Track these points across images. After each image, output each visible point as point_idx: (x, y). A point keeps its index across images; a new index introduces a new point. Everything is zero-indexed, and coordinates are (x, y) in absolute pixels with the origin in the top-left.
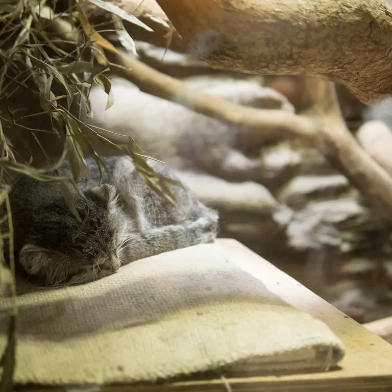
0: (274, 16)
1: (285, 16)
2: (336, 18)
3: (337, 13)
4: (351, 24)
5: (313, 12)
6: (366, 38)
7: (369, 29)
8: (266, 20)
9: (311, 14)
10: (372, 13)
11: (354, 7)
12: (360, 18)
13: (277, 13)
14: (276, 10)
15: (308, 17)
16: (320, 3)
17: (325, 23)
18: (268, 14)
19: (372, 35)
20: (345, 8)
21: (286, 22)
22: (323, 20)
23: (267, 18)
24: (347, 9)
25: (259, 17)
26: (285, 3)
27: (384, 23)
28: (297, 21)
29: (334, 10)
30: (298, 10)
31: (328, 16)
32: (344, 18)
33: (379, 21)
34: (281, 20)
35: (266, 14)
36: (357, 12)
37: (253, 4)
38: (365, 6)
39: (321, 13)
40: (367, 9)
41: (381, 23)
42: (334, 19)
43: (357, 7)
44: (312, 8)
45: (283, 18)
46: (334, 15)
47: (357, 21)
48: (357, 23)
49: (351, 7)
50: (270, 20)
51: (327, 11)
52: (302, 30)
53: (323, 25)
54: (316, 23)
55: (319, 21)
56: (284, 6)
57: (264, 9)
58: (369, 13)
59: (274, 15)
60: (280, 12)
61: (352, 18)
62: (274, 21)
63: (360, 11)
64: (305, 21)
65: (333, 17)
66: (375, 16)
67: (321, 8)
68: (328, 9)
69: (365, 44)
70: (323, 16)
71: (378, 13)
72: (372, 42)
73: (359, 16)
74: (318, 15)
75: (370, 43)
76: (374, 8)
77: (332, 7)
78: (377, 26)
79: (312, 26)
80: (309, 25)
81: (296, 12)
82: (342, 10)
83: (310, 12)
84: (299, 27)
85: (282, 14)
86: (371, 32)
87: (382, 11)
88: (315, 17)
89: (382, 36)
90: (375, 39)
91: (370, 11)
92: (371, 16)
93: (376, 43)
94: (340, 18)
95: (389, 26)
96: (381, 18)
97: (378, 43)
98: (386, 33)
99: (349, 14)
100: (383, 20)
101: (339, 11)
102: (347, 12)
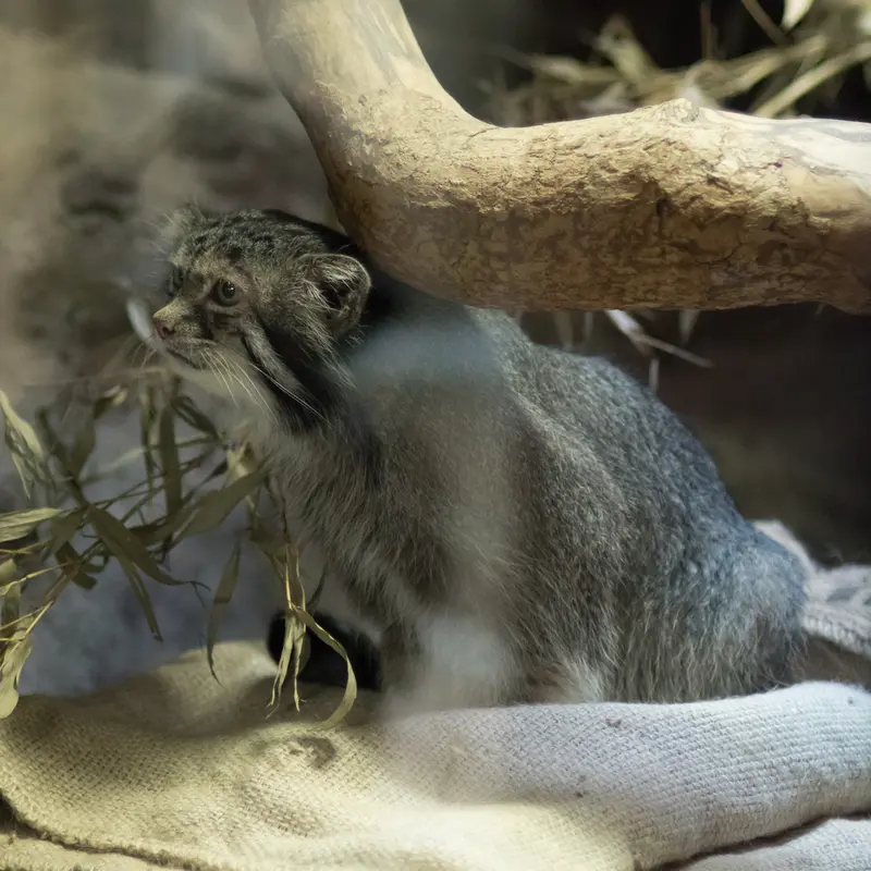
0: (447, 195)
1: (468, 194)
2: (575, 196)
3: (581, 185)
4: (608, 209)
5: (528, 184)
6: (654, 239)
7: (656, 218)
8: (431, 203)
9: (525, 189)
10: (662, 184)
11: (624, 170)
12: (633, 195)
13: (454, 188)
14: (455, 181)
15: (515, 195)
16: (552, 162)
17: (549, 207)
18: (438, 190)
19: (665, 231)
20: (602, 172)
21: (469, 205)
22: (547, 202)
23: (435, 198)
24: (605, 175)
25: (420, 197)
26: (478, 167)
27: (697, 204)
28: (491, 203)
29: (577, 178)
30: (498, 180)
31: (560, 193)
32: (593, 195)
33: (677, 201)
34: (460, 203)
35: (434, 190)
36: (626, 182)
37: (416, 170)
38: (648, 167)
39: (545, 185)
40: (652, 174)
41: (686, 205)
42: (572, 199)
43: (627, 171)
44: (529, 176)
45: (464, 198)
46: (571, 190)
47: (628, 201)
48: (626, 208)
49: (616, 171)
50: (438, 203)
51: (560, 180)
52: (500, 224)
53: (546, 214)
54: (530, 209)
55: (536, 203)
56: (473, 173)
57: (433, 179)
58: (653, 182)
59: (447, 193)
60: (462, 185)
61: (612, 196)
62: (446, 204)
63: (631, 179)
64: (506, 203)
65: (568, 195)
66: (669, 190)
67: (547, 176)
68: (565, 178)
69: (657, 250)
70: (546, 193)
71: (683, 182)
72: (672, 245)
73: (630, 191)
74: (537, 191)
75: (668, 248)
76: (676, 170)
77: (572, 171)
78: (674, 211)
79: (519, 214)
80: (512, 213)
81: (495, 184)
82: (594, 177)
83: (522, 185)
84: (492, 216)
85: (464, 190)
86: (661, 227)
87: (696, 176)
88: (529, 195)
89: (694, 234)
90: (676, 239)
91: (658, 175)
92: (658, 191)
93: (682, 247)
94: (584, 196)
95: (710, 211)
96: (689, 192)
97: (690, 248)
98: (701, 227)
99: (608, 185)
100: (693, 199)
101: (586, 180)
102: (603, 182)
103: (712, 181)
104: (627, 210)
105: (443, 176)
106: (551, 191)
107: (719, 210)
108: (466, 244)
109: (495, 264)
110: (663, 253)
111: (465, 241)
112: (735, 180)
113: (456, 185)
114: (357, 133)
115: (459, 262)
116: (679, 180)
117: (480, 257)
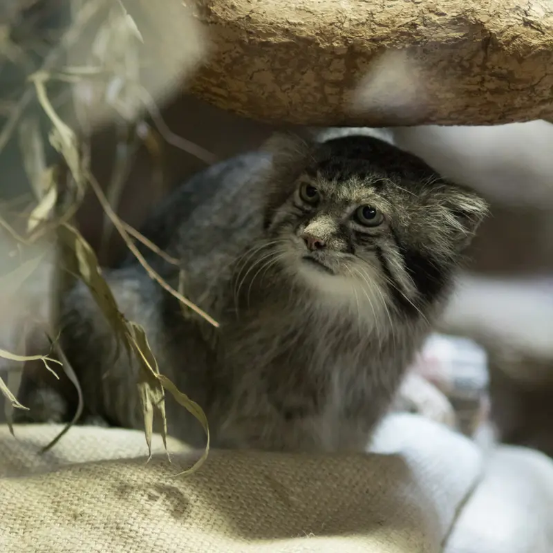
0: (286, 32)
1: (307, 32)
2: (409, 35)
3: (414, 25)
4: (438, 45)
5: (363, 24)
6: (476, 70)
7: (482, 54)
8: (271, 39)
9: (360, 28)
10: (486, 25)
12: (462, 34)
13: (293, 27)
14: (292, 21)
15: (352, 33)
16: (383, 6)
17: (385, 43)
18: (277, 28)
19: (488, 64)
20: (432, 15)
21: (309, 41)
22: (383, 40)
23: (274, 35)
24: (435, 18)
25: (259, 34)
26: (311, 9)
27: (517, 42)
28: (329, 40)
29: (409, 20)
30: (334, 20)
31: (393, 31)
32: (426, 34)
33: (502, 39)
34: (298, 38)
35: (274, 28)
36: (455, 24)
37: (252, 11)
38: (473, 11)
39: (380, 25)
40: (478, 17)
41: (508, 43)
42: (405, 37)
43: (455, 14)
44: (364, 17)
45: (304, 35)
46: (405, 29)
47: (456, 39)
48: (457, 43)
49: (445, 15)
50: (278, 39)
51: (393, 22)
52: (340, 57)
53: (382, 49)
54: (367, 44)
55: (373, 40)
56: (309, 14)
57: (271, 19)
58: (480, 24)
59: (287, 30)
60: (300, 24)
61: (443, 35)
62: (286, 40)
64: (345, 39)
65: (403, 33)
66: (493, 31)
67: (380, 18)
68: (397, 19)
69: (478, 79)
70: (382, 31)
71: (504, 24)
72: (491, 75)
73: (459, 30)
74: (373, 30)
75: (487, 77)
76: (498, 14)
77: (404, 15)
78: (498, 48)
79: (357, 48)
80: (351, 48)
81: (331, 24)
82: (424, 19)
83: (358, 25)
84: (333, 52)
85: (304, 28)
86: (486, 59)
87: (515, 20)
88: (366, 33)
89: (513, 66)
90: (497, 70)
91: (483, 19)
92: (484, 31)
93: (501, 77)
94: (417, 34)
95: (528, 48)
96: (510, 32)
97: (507, 77)
98: (521, 60)
99: (439, 26)
100: (514, 38)
101: (418, 22)
102: (433, 24)
103: (527, 23)
104: (454, 47)
105: (280, 17)
106: (386, 31)
107: (535, 47)
108: (303, 73)
109: (328, 90)
110: (483, 80)
111: (303, 70)
112: (545, 23)
113: (295, 24)
115: (293, 87)
116: (502, 23)
117: (315, 84)
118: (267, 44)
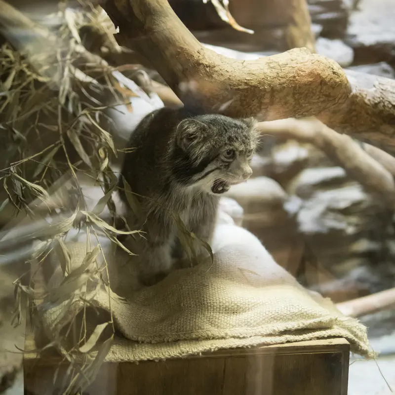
0: (246, 84)
1: (254, 83)
2: (294, 81)
3: (294, 77)
4: (304, 84)
5: (275, 78)
6: (318, 93)
7: (320, 86)
8: (240, 87)
9: (274, 79)
10: (321, 75)
11: (307, 71)
14: (247, 78)
15: (272, 82)
16: (281, 70)
17: (285, 85)
18: (241, 82)
19: (322, 91)
20: (300, 72)
21: (255, 87)
22: (284, 83)
23: (241, 85)
24: (302, 73)
25: (234, 85)
26: (254, 73)
27: (332, 81)
28: (263, 86)
29: (292, 75)
30: (264, 77)
31: (288, 80)
32: (300, 80)
33: (327, 80)
34: (251, 86)
35: (240, 82)
36: (310, 75)
37: (230, 76)
38: (316, 69)
39: (282, 78)
40: (318, 72)
41: (329, 81)
42: (292, 82)
43: (309, 71)
44: (275, 75)
45: (253, 84)
46: (292, 79)
47: (311, 81)
48: (310, 83)
49: (305, 71)
50: (243, 87)
51: (287, 76)
52: (268, 92)
53: (284, 87)
54: (278, 86)
55: (280, 84)
56: (253, 75)
57: (238, 79)
58: (319, 75)
59: (246, 83)
60: (251, 80)
61: (306, 80)
62: (246, 87)
63: (311, 74)
64: (269, 85)
65: (291, 80)
66: (324, 77)
67: (282, 74)
69: (318, 97)
70: (283, 80)
71: (327, 74)
72: (323, 95)
73: (311, 78)
74: (279, 80)
75: (321, 96)
76: (324, 70)
77: (289, 73)
78: (326, 83)
79: (275, 88)
80: (272, 88)
81: (263, 79)
82: (298, 74)
83: (273, 78)
84: (265, 90)
85: (252, 81)
86: (321, 89)
87: (330, 72)
88: (277, 82)
89: (331, 91)
90: (325, 93)
91: (320, 73)
92: (321, 77)
93: (326, 96)
94: (296, 80)
95: (336, 83)
96: (329, 77)
97: (328, 96)
98: (333, 88)
99: (304, 76)
100: (331, 79)
101: (296, 75)
102: (302, 75)
103: (334, 73)
104: (310, 85)
105: (242, 77)
106: (284, 80)
107: (338, 82)
108: (253, 101)
110: (320, 98)
111: (253, 99)
112: (339, 72)
113: (249, 80)
114: (202, 64)
115: (248, 107)
117: (257, 105)
118: (239, 89)
